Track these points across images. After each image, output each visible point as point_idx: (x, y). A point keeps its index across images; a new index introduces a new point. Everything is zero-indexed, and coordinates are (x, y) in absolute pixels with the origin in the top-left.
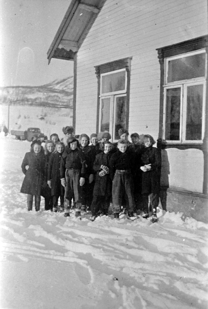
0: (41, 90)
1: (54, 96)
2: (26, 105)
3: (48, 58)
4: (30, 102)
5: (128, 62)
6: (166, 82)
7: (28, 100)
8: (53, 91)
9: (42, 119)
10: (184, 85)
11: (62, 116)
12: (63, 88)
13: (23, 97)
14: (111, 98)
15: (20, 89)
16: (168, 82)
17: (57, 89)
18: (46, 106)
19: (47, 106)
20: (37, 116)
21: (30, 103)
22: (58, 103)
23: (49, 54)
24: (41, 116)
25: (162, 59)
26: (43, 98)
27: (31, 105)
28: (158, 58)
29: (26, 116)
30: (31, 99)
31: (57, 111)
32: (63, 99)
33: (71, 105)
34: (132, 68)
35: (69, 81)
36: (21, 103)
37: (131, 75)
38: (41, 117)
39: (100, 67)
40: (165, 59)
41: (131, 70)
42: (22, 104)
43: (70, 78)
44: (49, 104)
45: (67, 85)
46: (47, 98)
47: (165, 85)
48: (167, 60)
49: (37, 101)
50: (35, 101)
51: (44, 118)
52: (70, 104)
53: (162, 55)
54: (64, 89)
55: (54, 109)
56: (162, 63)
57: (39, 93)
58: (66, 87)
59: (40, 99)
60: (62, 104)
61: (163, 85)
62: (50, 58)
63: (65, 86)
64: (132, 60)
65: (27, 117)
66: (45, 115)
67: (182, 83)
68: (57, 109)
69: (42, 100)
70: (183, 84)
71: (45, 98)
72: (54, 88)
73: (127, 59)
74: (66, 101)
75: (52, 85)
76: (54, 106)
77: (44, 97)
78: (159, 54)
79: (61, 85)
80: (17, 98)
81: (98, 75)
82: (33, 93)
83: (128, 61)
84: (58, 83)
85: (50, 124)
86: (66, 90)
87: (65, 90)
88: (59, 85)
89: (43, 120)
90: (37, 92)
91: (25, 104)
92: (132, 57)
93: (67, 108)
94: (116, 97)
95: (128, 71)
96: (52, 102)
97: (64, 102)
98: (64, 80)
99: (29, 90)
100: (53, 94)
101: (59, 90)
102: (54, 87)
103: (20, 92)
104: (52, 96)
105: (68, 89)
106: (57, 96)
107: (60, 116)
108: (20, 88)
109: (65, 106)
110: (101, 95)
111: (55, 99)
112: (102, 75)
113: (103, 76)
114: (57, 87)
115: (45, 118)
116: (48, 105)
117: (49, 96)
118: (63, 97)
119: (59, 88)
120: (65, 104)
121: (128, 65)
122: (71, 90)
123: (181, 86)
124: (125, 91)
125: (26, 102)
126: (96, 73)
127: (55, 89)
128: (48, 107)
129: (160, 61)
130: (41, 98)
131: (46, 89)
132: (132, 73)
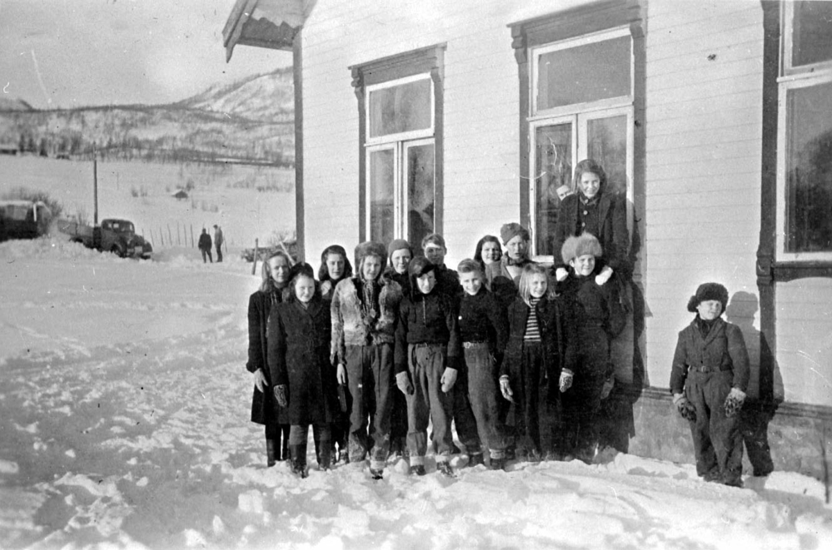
0: (174, 115)
1: (213, 130)
2: (136, 158)
3: (226, 45)
4: (144, 148)
5: (436, 56)
6: (535, 109)
7: (139, 145)
8: (207, 117)
9: (181, 195)
10: (579, 116)
11: (235, 186)
12: (234, 108)
13: (125, 136)
14: (395, 151)
15: (117, 116)
16: (540, 108)
17: (217, 112)
18: (191, 160)
19: (195, 161)
20: (168, 190)
21: (144, 152)
22: (223, 151)
23: (227, 35)
24: (178, 187)
25: (521, 50)
26: (181, 139)
27: (149, 157)
28: (513, 47)
29: (138, 188)
30: (147, 141)
31: (222, 174)
32: (235, 139)
33: (258, 156)
34: (447, 71)
35: (250, 88)
36: (121, 154)
37: (444, 90)
38: (177, 191)
39: (363, 69)
40: (529, 50)
41: (444, 78)
42: (125, 157)
43: (252, 80)
44: (198, 153)
45: (246, 100)
46: (191, 138)
47: (532, 116)
48: (536, 52)
49: (165, 147)
50: (160, 147)
51: (187, 192)
52: (257, 154)
53: (523, 40)
54: (238, 110)
55: (211, 167)
56: (522, 59)
57: (170, 124)
58: (241, 104)
59: (171, 143)
60: (234, 153)
61: (528, 116)
62: (231, 44)
63: (238, 102)
64: (445, 52)
65: (139, 194)
66: (189, 187)
67: (574, 112)
68: (219, 169)
69: (179, 144)
70: (577, 115)
71: (186, 138)
72: (209, 109)
73: (434, 48)
74: (244, 144)
75: (205, 101)
76: (212, 159)
77: (184, 134)
78: (514, 37)
79: (228, 101)
80: (111, 140)
81: (359, 89)
82: (153, 124)
83: (438, 53)
84: (219, 95)
85: (204, 209)
86: (244, 115)
87: (241, 112)
88: (221, 101)
89: (183, 199)
90: (163, 121)
91: (131, 157)
92: (446, 42)
93: (248, 164)
94: (407, 145)
95: (438, 80)
96: (206, 149)
97: (239, 148)
98: (236, 86)
99: (141, 114)
100: (207, 127)
101: (222, 113)
102: (209, 105)
103: (117, 122)
104: (204, 132)
105: (249, 110)
106: (220, 132)
107: (229, 186)
108: (116, 111)
109: (242, 158)
110: (369, 140)
111: (213, 139)
112: (369, 89)
113: (371, 93)
114: (217, 106)
115: (189, 194)
116: (195, 158)
117: (198, 133)
118: (235, 132)
119: (223, 106)
120: (242, 153)
121: (438, 63)
122: (255, 114)
123: (572, 119)
124: (430, 131)
125: (135, 152)
126: (353, 84)
127: (212, 111)
128: (196, 164)
129: (516, 55)
130: (174, 138)
131: (188, 112)
132: (447, 84)
